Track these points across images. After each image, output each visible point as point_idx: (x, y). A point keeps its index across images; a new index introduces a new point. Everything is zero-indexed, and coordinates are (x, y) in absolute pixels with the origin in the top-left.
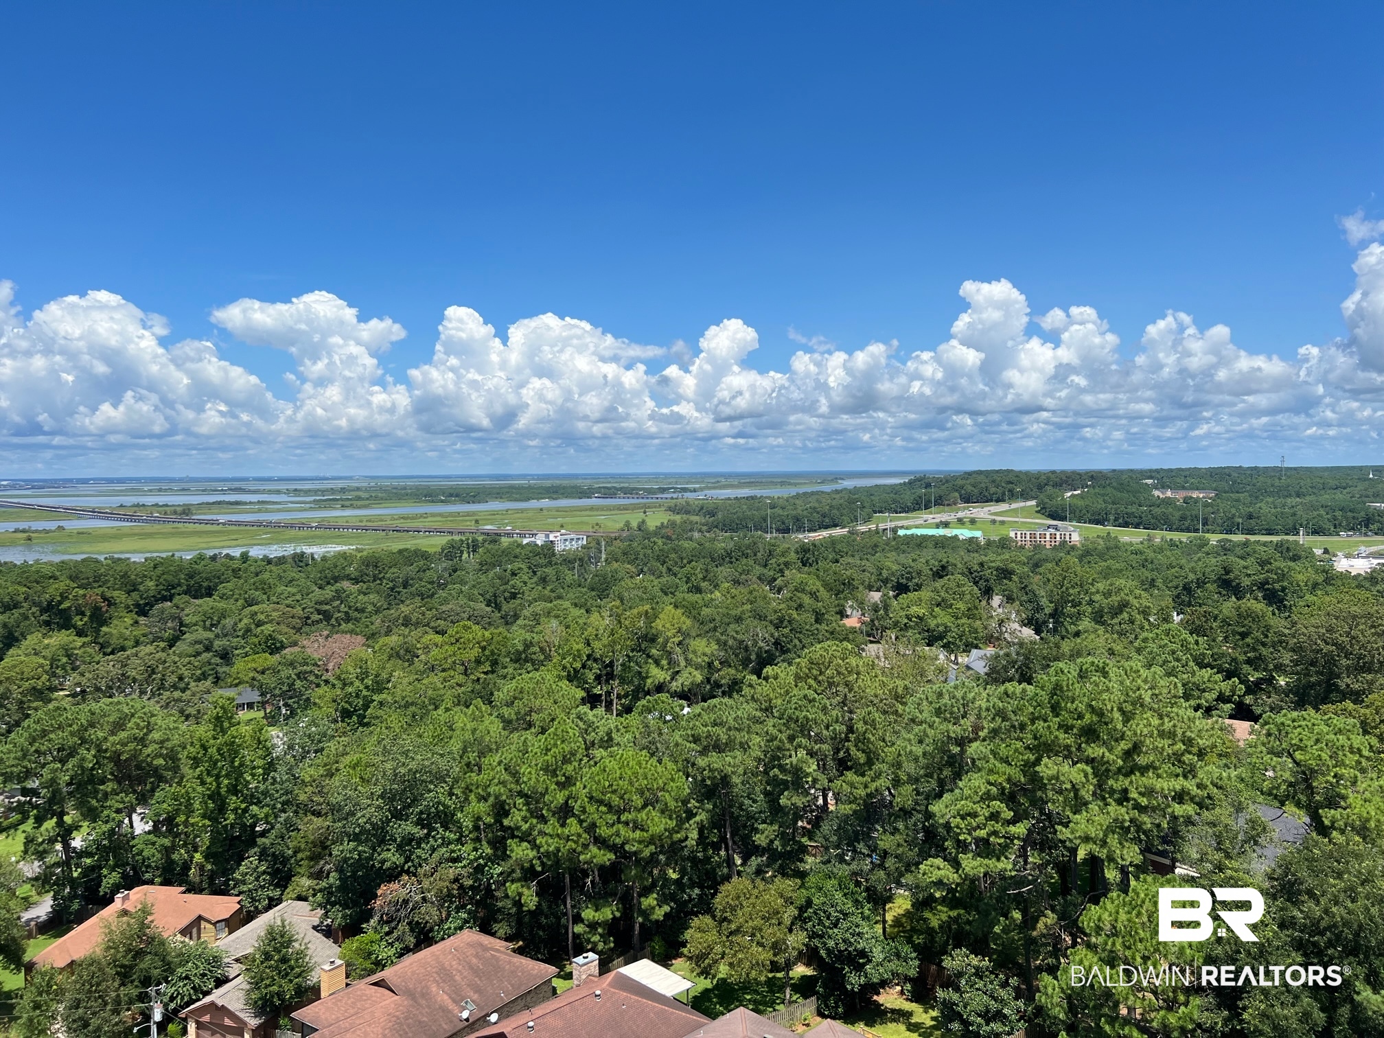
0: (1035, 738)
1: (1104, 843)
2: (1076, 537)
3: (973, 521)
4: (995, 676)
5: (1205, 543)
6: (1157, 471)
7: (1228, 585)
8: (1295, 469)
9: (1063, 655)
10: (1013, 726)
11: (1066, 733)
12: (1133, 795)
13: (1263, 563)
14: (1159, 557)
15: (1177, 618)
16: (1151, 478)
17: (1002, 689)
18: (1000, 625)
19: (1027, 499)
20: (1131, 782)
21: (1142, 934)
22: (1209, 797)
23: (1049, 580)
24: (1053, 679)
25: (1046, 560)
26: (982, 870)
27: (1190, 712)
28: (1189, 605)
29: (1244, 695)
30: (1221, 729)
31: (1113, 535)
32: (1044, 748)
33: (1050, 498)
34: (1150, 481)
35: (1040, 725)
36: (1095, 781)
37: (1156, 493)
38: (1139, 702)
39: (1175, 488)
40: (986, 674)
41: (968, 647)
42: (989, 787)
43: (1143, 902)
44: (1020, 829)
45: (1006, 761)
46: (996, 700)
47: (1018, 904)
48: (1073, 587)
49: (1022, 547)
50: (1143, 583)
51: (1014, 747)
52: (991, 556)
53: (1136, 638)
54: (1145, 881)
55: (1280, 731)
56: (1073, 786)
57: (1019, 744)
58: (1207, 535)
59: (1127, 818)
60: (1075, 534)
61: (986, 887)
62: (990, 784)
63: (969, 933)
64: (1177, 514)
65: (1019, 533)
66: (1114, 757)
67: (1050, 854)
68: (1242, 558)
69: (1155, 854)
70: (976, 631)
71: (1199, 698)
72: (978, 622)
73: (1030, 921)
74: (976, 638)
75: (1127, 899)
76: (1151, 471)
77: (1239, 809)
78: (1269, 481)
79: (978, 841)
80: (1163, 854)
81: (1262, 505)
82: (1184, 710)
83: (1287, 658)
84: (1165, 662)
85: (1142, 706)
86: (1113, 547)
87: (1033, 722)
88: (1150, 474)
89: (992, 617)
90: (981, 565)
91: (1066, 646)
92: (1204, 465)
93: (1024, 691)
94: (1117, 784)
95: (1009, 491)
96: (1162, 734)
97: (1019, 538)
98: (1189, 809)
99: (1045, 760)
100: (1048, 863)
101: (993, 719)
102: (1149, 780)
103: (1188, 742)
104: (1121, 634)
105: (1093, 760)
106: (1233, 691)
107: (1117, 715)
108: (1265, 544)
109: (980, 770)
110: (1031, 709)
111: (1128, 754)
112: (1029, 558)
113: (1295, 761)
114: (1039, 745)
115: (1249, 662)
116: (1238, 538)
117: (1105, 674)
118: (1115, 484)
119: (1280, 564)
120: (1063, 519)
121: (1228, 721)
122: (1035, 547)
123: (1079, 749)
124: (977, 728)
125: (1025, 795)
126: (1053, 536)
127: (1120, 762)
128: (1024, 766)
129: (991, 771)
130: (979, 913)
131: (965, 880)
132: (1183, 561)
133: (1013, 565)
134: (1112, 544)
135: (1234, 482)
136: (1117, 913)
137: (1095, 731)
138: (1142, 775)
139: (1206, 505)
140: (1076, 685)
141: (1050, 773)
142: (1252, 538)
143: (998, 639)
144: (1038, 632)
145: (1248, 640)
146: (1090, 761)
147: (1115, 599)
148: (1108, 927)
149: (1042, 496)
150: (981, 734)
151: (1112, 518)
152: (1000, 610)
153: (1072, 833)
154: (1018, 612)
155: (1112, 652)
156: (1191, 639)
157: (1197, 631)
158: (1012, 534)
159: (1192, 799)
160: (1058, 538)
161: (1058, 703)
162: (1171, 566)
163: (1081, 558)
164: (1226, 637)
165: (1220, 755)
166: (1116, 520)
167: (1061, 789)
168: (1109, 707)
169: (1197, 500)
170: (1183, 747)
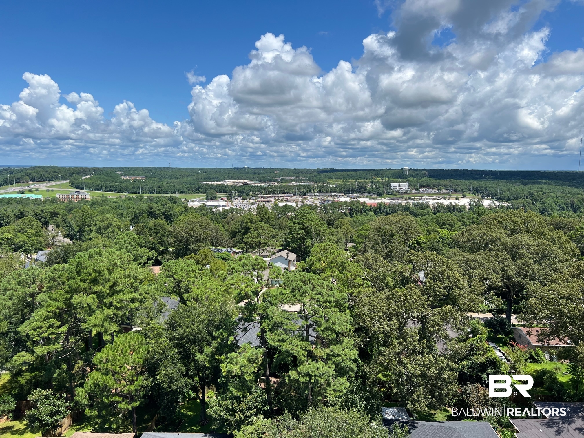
0: (70, 287)
1: (103, 326)
2: (88, 197)
3: (37, 190)
4: (50, 262)
5: (142, 198)
6: (122, 168)
7: (152, 214)
8: (174, 168)
9: (83, 249)
10: (59, 284)
11: (84, 282)
12: (115, 303)
13: (164, 205)
14: (125, 204)
15: (131, 228)
16: (120, 171)
17: (53, 267)
18: (53, 238)
19: (64, 180)
20: (113, 299)
21: (119, 358)
22: (144, 298)
23: (76, 216)
24: (77, 260)
25: (75, 208)
26: (46, 351)
27: (136, 266)
28: (137, 223)
29: (158, 256)
30: (149, 271)
31: (105, 195)
32: (74, 291)
33: (76, 179)
34: (119, 172)
35: (72, 281)
36: (98, 301)
37: (122, 177)
38: (115, 265)
39: (130, 175)
40: (46, 262)
41: (37, 250)
42: (48, 313)
43: (119, 345)
44: (64, 329)
45: (56, 300)
46: (49, 273)
47: (65, 361)
48: (87, 219)
49: (63, 202)
50: (118, 215)
51: (60, 293)
52: (47, 207)
53: (115, 238)
54: (120, 337)
55: (169, 268)
56: (88, 304)
57: (62, 291)
58: (143, 195)
59: (112, 314)
60: (88, 195)
61: (49, 358)
62: (48, 312)
63: (42, 381)
64: (131, 186)
65: (61, 195)
66: (105, 290)
67: (80, 336)
68: (157, 203)
69: (125, 325)
70: (41, 242)
71: (141, 260)
72: (41, 238)
73: (71, 367)
74: (40, 246)
75: (113, 346)
76: (120, 168)
77: (155, 300)
78: (165, 173)
79: (44, 338)
80: (128, 324)
81: (163, 182)
82: (134, 265)
83: (172, 240)
84: (126, 247)
85: (117, 266)
86: (105, 200)
87: (68, 280)
88: (120, 169)
89: (48, 235)
90: (42, 211)
91: (84, 245)
92: (141, 166)
93: (64, 267)
94: (107, 301)
95: (55, 176)
96: (125, 277)
97: (61, 198)
98: (137, 304)
99: (75, 296)
100: (79, 340)
101: (49, 282)
102: (121, 296)
103: (135, 278)
104: (108, 237)
105: (97, 292)
106: (153, 255)
107: (106, 272)
108: (164, 197)
109: (43, 306)
110: (67, 275)
111: (111, 287)
112: (67, 207)
113: (174, 278)
114: (71, 290)
115: (159, 243)
116: (155, 195)
117: (100, 255)
118: (105, 173)
119: (170, 205)
120: (82, 189)
121: (152, 267)
122: (69, 202)
123: (90, 289)
124: (40, 288)
125: (66, 313)
126: (78, 196)
127: (108, 291)
128: (65, 300)
129: (48, 306)
130: (46, 370)
131: (37, 358)
132: (134, 205)
133: (58, 210)
134: (104, 199)
135: (153, 173)
136: (108, 353)
137: (97, 280)
138: (118, 294)
139: (142, 182)
140: (88, 261)
141: (77, 301)
142: (160, 195)
143: (52, 245)
144: (72, 240)
145: (159, 235)
146: (95, 293)
147: (106, 223)
148: (105, 359)
149: (71, 178)
150: (42, 289)
151: (104, 188)
152: (53, 232)
153: (88, 325)
154: (62, 232)
155: (105, 245)
156: (137, 237)
157: (139, 233)
158: (58, 196)
159: (137, 300)
160: (80, 198)
161: (80, 270)
162: (129, 208)
163: (91, 206)
164: (151, 235)
165: (149, 281)
166: (106, 189)
167: (83, 307)
168: (102, 269)
169: (139, 180)
170: (134, 280)
